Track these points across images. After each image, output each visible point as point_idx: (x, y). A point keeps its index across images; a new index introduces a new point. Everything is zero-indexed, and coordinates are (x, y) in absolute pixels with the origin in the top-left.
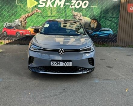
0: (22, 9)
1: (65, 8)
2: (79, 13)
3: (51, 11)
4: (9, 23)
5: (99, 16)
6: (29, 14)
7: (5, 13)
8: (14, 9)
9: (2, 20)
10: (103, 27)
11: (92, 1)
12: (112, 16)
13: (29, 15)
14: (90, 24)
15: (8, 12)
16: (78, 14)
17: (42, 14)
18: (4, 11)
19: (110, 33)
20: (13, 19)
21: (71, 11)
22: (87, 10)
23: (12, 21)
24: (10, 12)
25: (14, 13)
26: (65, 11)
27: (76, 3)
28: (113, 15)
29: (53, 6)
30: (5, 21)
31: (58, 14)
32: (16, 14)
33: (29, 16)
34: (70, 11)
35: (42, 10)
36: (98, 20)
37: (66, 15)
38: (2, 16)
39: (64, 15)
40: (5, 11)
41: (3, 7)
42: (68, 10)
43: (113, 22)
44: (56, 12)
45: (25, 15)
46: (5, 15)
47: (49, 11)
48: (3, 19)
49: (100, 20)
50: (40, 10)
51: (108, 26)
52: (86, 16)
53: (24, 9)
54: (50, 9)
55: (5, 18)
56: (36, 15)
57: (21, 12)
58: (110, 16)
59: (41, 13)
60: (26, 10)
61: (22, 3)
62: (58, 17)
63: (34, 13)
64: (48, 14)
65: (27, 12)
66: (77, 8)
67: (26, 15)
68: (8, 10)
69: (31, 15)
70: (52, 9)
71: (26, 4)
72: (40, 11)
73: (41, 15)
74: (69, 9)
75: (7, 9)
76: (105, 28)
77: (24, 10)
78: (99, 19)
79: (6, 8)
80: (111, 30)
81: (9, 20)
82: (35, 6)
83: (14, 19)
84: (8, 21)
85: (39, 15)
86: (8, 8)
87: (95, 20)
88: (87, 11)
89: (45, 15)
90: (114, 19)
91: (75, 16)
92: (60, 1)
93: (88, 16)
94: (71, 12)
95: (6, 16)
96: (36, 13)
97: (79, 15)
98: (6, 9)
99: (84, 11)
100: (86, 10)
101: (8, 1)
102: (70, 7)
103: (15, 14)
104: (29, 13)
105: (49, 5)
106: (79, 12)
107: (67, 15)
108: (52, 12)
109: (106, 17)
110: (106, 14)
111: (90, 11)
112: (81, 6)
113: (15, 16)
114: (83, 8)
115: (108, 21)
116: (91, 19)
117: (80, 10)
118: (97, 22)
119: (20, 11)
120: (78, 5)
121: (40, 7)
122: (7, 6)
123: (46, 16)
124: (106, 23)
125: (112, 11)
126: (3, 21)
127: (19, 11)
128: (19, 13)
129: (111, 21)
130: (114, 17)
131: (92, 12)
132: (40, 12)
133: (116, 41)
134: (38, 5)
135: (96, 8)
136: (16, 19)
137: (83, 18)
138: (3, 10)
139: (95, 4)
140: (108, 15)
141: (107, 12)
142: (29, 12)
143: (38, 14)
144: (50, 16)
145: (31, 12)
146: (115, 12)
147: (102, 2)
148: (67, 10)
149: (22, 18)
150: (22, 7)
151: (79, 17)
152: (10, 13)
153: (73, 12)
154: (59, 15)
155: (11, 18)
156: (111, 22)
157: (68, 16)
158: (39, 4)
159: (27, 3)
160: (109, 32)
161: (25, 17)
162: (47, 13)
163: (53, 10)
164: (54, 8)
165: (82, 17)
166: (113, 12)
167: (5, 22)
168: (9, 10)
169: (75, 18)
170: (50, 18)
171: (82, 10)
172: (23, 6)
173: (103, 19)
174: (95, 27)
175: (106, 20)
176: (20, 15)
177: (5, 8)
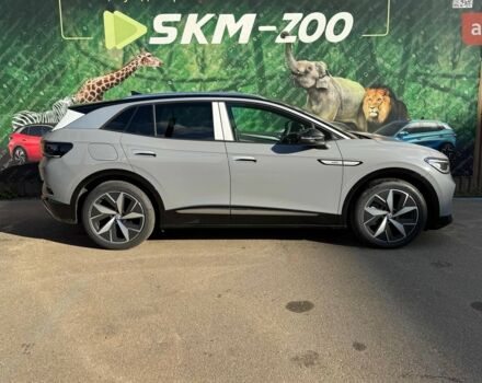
0: (87, 54)
1: (257, 44)
2: (313, 64)
3: (203, 60)
4: (35, 115)
5: (398, 71)
6: (115, 75)
7: (16, 75)
8: (52, 55)
9: (6, 101)
10: (415, 117)
11: (366, 15)
12: (450, 72)
13: (112, 79)
14: (362, 104)
15: (30, 69)
16: (310, 68)
17: (166, 72)
18: (15, 64)
19: (443, 139)
20: (49, 96)
21: (284, 55)
22: (347, 50)
23: (47, 105)
24: (36, 67)
25: (54, 72)
26: (259, 58)
27: (300, 22)
28: (455, 65)
29: (209, 40)
30: (16, 106)
31: (229, 69)
32: (63, 74)
33: (114, 81)
34: (278, 55)
35: (166, 57)
36: (395, 89)
37: (261, 71)
38: (5, 86)
39: (253, 72)
40: (19, 67)
41: (9, 50)
42: (270, 55)
43: (457, 95)
44: (220, 61)
45: (98, 79)
46: (15, 82)
47: (194, 58)
48: (10, 96)
49: (401, 90)
50: (157, 55)
51: (434, 111)
52: (343, 75)
53: (93, 54)
54: (196, 51)
55: (19, 95)
56: (142, 77)
57: (81, 66)
58: (441, 72)
59: (160, 69)
60: (102, 58)
61: (84, 31)
62: (230, 82)
63: (134, 69)
64: (188, 73)
65: (105, 66)
66: (305, 44)
67: (102, 78)
68: (28, 62)
69: (122, 79)
70: (203, 52)
71: (102, 35)
72: (155, 62)
73: (161, 77)
74: (275, 50)
75: (23, 58)
76: (423, 118)
77: (92, 59)
78: (399, 83)
79: (20, 55)
80: (446, 126)
81: (34, 103)
82: (138, 42)
83: (54, 98)
84: (29, 104)
85: (152, 79)
86: (27, 53)
87: (381, 91)
88: (346, 56)
89: (175, 77)
90: (458, 84)
91: (300, 75)
92: (237, 20)
93: (352, 73)
94: (282, 62)
95: (22, 87)
96: (141, 70)
97: (315, 72)
98: (19, 59)
99: (336, 56)
100: (342, 50)
101: (29, 26)
102: (279, 40)
103: (55, 75)
104: (114, 70)
105: (194, 36)
106: (314, 59)
107: (268, 72)
108: (207, 62)
109: (427, 75)
110: (425, 63)
111: (358, 53)
112: (323, 36)
113: (58, 83)
114: (332, 44)
115: (437, 91)
116: (363, 84)
117: (319, 49)
118: (392, 96)
119: (78, 62)
120: (311, 31)
121: (157, 46)
122: (26, 46)
123: (183, 81)
124: (428, 101)
125: (449, 53)
126: (10, 105)
127: (71, 66)
128: (73, 71)
129: (445, 90)
130: (459, 77)
131: (369, 56)
132: (157, 64)
133: (471, 173)
134: (147, 36)
135: (385, 41)
136: (62, 96)
137: (333, 82)
138: (10, 64)
139: (381, 23)
140: (432, 67)
141: (430, 53)
142: (112, 64)
143: (148, 74)
144: (196, 81)
145: (119, 66)
146: (463, 53)
147: (408, 17)
148: (264, 52)
149: (86, 91)
150: (83, 48)
151: (316, 80)
152: (37, 74)
153: (292, 58)
154: (233, 73)
155: (42, 93)
156: (447, 95)
157: (271, 78)
158: (151, 32)
159: (103, 29)
160: (441, 136)
161: (97, 87)
162: (186, 66)
163: (209, 57)
164: (213, 47)
165: (327, 79)
166: (455, 57)
167: (19, 110)
168: (31, 61)
169: (298, 82)
170: (198, 85)
171: (327, 51)
172: (90, 44)
173: (413, 86)
174: (382, 118)
175: (427, 88)
176: (78, 80)
177: (15, 53)
